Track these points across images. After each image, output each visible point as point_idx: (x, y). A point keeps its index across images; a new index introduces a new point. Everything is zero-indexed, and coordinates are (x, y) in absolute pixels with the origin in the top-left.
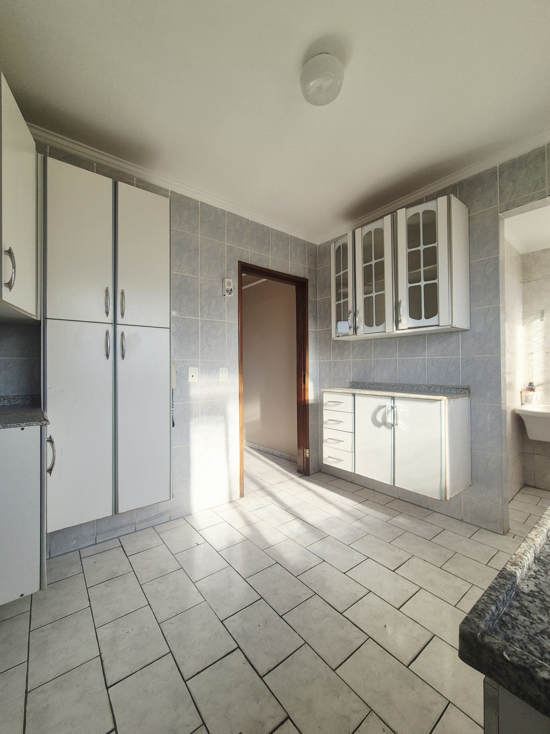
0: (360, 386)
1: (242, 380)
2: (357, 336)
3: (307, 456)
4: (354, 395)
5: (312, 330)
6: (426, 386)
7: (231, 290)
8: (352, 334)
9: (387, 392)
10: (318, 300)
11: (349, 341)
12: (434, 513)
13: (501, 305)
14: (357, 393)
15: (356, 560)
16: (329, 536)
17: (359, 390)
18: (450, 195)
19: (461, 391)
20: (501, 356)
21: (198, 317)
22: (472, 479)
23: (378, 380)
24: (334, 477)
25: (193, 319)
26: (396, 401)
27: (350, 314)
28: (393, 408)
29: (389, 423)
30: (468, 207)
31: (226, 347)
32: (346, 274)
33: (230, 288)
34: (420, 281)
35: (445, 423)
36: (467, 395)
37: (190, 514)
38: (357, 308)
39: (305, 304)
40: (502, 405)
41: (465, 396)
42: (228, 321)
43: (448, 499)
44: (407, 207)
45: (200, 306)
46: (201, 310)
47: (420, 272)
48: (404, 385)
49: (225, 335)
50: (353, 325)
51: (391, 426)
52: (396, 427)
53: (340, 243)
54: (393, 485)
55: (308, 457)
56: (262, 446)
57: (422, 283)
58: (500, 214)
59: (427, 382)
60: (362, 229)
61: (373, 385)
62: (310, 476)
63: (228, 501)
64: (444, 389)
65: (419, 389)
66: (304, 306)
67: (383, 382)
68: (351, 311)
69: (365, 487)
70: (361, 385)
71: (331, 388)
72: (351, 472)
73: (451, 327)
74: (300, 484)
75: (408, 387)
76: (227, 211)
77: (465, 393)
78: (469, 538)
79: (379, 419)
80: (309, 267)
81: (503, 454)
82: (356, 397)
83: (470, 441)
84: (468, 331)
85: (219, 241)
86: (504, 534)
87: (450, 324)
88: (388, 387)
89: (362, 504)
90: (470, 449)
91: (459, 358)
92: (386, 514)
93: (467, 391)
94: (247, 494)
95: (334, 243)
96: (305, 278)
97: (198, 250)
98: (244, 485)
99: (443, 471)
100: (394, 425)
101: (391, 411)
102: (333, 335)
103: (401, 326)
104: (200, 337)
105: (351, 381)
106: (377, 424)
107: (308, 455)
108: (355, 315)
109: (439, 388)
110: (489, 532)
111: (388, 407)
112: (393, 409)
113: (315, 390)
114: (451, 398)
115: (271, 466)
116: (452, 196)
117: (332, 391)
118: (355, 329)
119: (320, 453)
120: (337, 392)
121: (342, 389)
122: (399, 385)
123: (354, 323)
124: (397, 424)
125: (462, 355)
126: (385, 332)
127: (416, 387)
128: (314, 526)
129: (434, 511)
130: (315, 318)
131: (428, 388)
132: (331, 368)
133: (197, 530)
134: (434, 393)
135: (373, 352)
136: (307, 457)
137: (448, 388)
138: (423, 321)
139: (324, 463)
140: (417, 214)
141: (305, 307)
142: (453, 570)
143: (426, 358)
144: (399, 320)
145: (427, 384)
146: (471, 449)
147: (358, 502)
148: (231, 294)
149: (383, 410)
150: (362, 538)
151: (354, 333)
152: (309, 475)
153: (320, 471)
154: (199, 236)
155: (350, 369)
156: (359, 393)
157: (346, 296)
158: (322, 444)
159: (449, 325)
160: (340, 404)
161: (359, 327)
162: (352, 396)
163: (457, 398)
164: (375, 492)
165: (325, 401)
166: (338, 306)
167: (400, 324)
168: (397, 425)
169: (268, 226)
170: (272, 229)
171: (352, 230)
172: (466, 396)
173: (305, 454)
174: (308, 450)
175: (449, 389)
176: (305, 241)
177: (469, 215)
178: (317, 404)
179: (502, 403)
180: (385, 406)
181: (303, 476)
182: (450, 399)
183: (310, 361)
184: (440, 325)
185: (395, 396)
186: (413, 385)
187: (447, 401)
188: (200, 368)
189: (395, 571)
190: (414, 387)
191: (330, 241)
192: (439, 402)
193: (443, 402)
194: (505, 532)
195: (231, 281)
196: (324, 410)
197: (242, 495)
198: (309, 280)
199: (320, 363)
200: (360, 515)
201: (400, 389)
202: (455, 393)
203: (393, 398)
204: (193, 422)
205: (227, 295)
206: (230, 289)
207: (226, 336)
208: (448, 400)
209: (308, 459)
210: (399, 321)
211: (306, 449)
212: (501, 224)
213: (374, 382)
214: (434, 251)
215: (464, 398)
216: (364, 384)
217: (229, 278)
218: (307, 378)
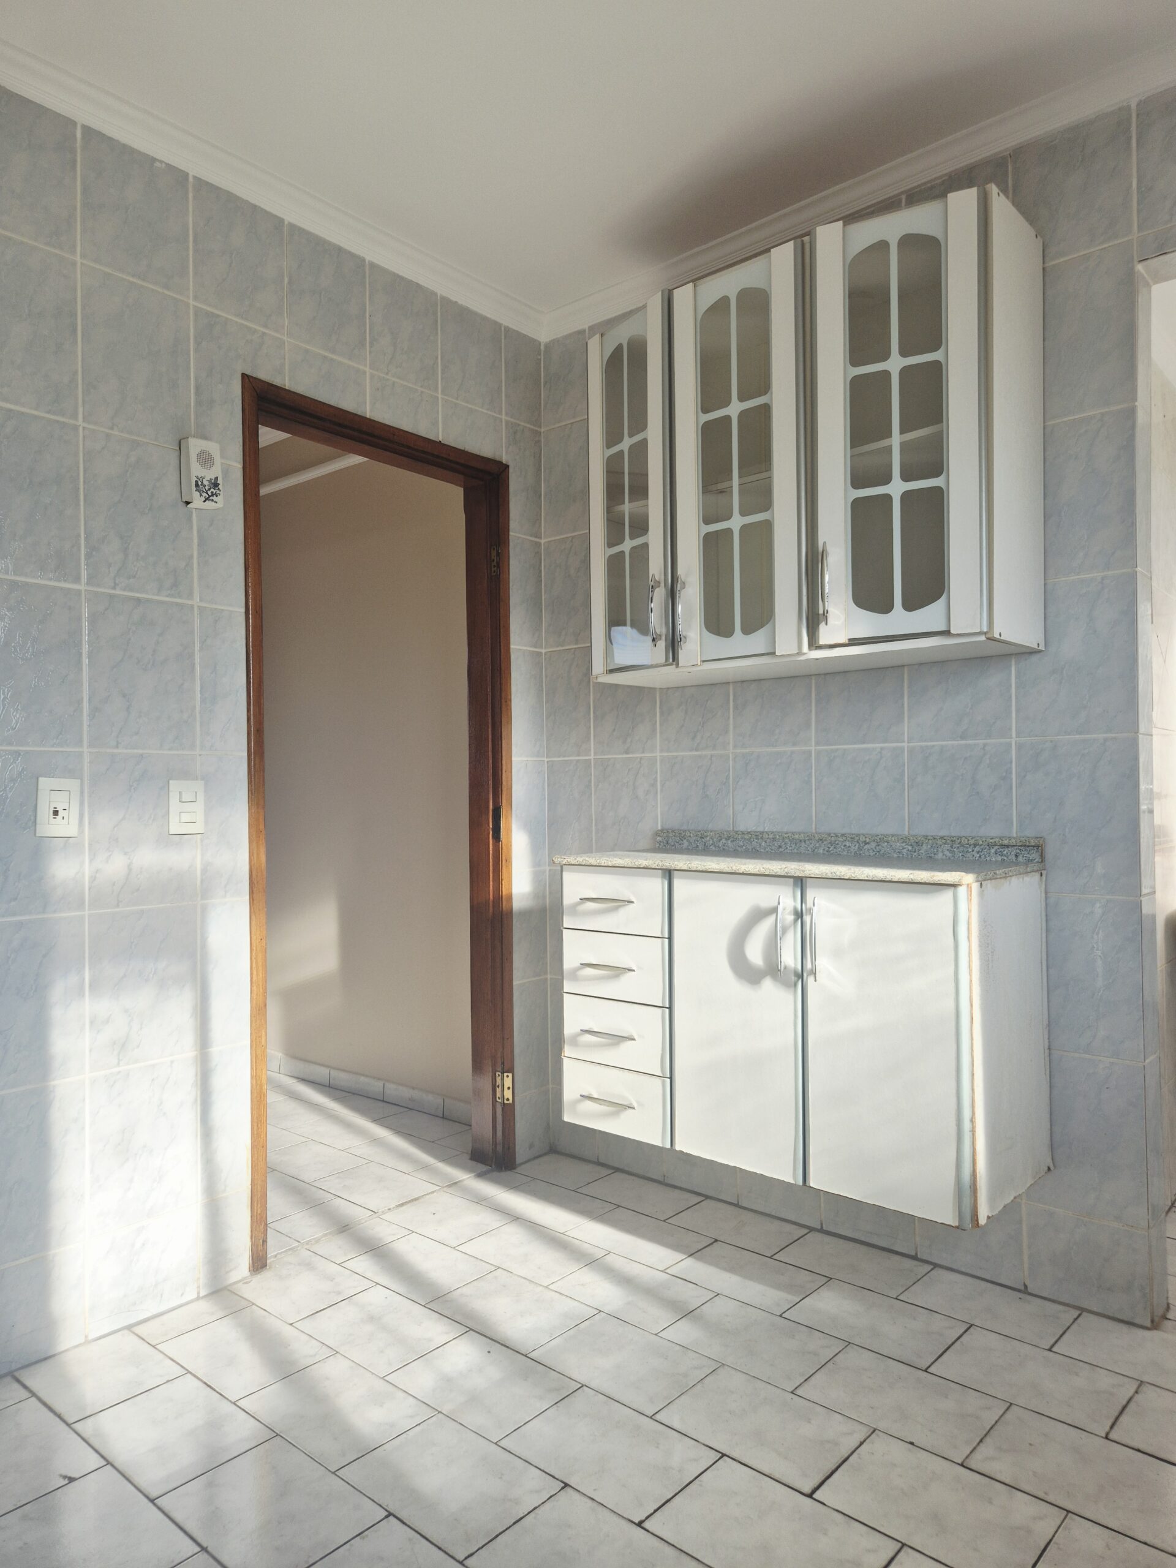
0: (690, 843)
1: (262, 827)
2: (679, 670)
3: (506, 1097)
4: (669, 874)
5: (525, 648)
6: (904, 840)
7: (215, 484)
8: (662, 660)
9: (781, 863)
10: (543, 541)
11: (652, 690)
12: (937, 1272)
13: (1139, 569)
14: (678, 868)
15: (680, 1471)
16: (585, 1388)
17: (684, 857)
18: (988, 186)
19: (1016, 856)
20: (1140, 736)
21: (77, 579)
22: (1052, 1148)
23: (748, 823)
24: (599, 1168)
25: (54, 588)
26: (810, 894)
27: (657, 591)
28: (799, 915)
29: (785, 968)
30: (1041, 237)
31: (198, 704)
32: (640, 450)
33: (209, 475)
34: (887, 479)
35: (970, 961)
36: (1035, 868)
37: (45, 1359)
38: (681, 571)
39: (498, 554)
40: (1142, 899)
41: (1029, 870)
42: (203, 604)
43: (982, 1221)
44: (850, 218)
45: (86, 538)
46: (88, 556)
47: (889, 450)
48: (833, 839)
49: (191, 656)
50: (664, 631)
51: (793, 978)
52: (810, 981)
53: (622, 335)
54: (800, 1182)
55: (511, 1101)
56: (344, 1071)
57: (896, 488)
58: (1140, 267)
59: (907, 829)
60: (698, 288)
61: (732, 841)
62: (518, 1170)
63: (203, 1293)
64: (961, 849)
65: (882, 852)
66: (495, 563)
67: (766, 830)
68: (657, 579)
69: (707, 1197)
70: (692, 840)
71: (589, 850)
72: (661, 1146)
73: (988, 639)
74: (481, 1201)
75: (848, 844)
76: (195, 177)
77: (1030, 861)
78: (1050, 1350)
79: (755, 953)
80: (512, 420)
81: (1147, 1061)
82: (677, 883)
83: (1046, 1022)
84: (1038, 656)
85: (160, 290)
86: (1155, 1325)
87: (985, 630)
88: (780, 847)
89: (695, 1258)
90: (1047, 1047)
91: (1010, 745)
92: (778, 1286)
93: (1035, 855)
94: (279, 1256)
95: (597, 336)
96: (497, 459)
97: (73, 315)
98: (266, 1225)
99: (967, 1125)
100: (805, 975)
101: (792, 928)
102: (598, 666)
103: (826, 635)
104: (85, 661)
105: (660, 828)
106: (749, 975)
107: (508, 1094)
108: (673, 594)
109: (947, 847)
110: (1110, 1324)
111: (782, 913)
112: (800, 921)
113: (536, 863)
114: (988, 877)
115: (376, 1141)
116: (994, 189)
117: (592, 861)
118: (674, 643)
119: (551, 1086)
120: (610, 864)
121: (629, 856)
122: (817, 838)
123: (667, 624)
124: (813, 972)
125: (1018, 735)
126: (774, 653)
127: (873, 845)
128: (533, 1355)
129: (936, 1266)
130: (535, 603)
131: (910, 848)
132: (590, 781)
133: (70, 1421)
134: (930, 862)
135: (731, 727)
136: (506, 1102)
137: (975, 845)
138: (899, 620)
139: (567, 1118)
140: (882, 246)
141: (498, 563)
142: (1002, 1468)
143: (905, 745)
144: (821, 612)
145: (906, 833)
146: (1049, 1049)
147: (684, 1253)
148: (214, 498)
149: (766, 925)
150: (700, 1385)
151: (667, 659)
152: (515, 1168)
153: (553, 1150)
154: (78, 259)
155: (654, 785)
156: (685, 867)
157: (640, 526)
158: (560, 1050)
159: (981, 633)
160: (620, 906)
161: (685, 637)
162: (663, 877)
163: (1005, 877)
164: (741, 1211)
165: (570, 897)
166: (614, 565)
167: (822, 627)
168: (815, 974)
169: (358, 253)
170: (373, 265)
171: (663, 291)
172: (1033, 871)
173: (499, 1091)
174: (510, 1075)
175: (977, 849)
176: (496, 323)
177: (1044, 263)
178: (543, 911)
179: (1143, 893)
180: (774, 910)
181: (492, 1171)
182: (984, 880)
183: (515, 759)
184: (952, 631)
185: (807, 874)
186: (862, 839)
187: (975, 886)
188: (86, 782)
189: (814, 1496)
190: (866, 843)
191: (585, 331)
192: (948, 894)
193: (962, 891)
194: (1156, 1319)
195: (213, 448)
196: (564, 931)
197: (259, 1263)
198: (511, 470)
199: (551, 765)
200: (692, 1297)
201: (821, 851)
202: (996, 861)
203: (801, 882)
204: (57, 992)
205: (198, 502)
206: (210, 481)
207: (197, 660)
208: (979, 883)
209: (509, 1110)
210: (821, 618)
211: (503, 1073)
212: (1141, 300)
213: (735, 829)
214: (935, 374)
215: (1027, 879)
216: (702, 838)
217: (205, 437)
218: (506, 818)
